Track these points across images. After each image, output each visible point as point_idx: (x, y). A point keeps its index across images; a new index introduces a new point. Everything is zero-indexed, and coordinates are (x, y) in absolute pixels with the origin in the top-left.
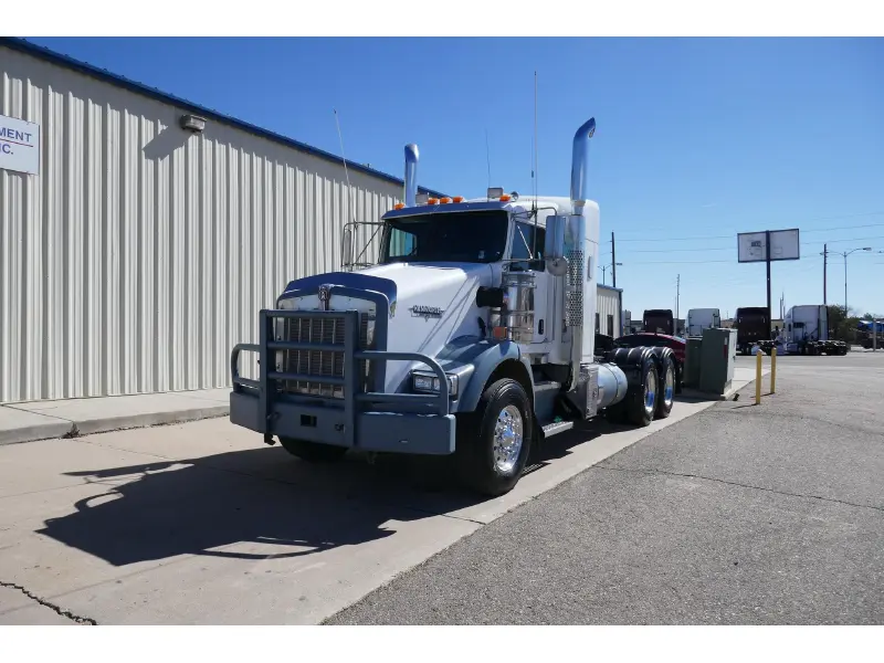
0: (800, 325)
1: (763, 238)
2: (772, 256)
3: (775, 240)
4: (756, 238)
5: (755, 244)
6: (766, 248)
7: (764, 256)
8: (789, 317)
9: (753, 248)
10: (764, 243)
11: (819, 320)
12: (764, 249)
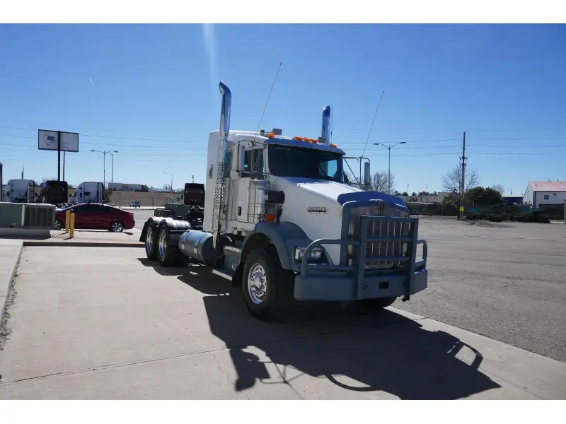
0: (87, 194)
1: (55, 136)
2: (62, 148)
3: (64, 139)
4: (51, 135)
5: (49, 138)
6: (57, 142)
7: (57, 147)
8: (81, 188)
9: (49, 141)
10: (56, 138)
11: (98, 192)
12: (57, 143)
